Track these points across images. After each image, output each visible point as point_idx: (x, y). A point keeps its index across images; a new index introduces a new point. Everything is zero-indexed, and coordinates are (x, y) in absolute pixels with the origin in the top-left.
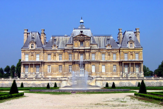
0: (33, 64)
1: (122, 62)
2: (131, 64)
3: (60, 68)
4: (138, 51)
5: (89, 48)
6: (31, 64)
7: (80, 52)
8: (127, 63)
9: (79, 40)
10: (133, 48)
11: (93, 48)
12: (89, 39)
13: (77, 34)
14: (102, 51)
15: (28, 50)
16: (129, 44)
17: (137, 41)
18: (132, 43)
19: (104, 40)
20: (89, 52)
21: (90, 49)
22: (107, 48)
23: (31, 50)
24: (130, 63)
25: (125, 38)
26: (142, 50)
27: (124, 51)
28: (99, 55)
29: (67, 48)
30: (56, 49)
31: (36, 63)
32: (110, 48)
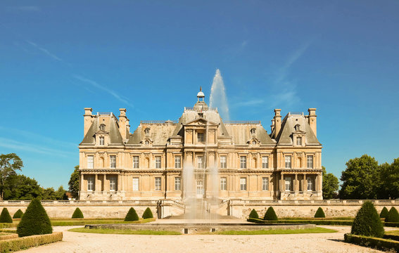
0: (103, 175)
1: (280, 171)
2: (298, 175)
3: (157, 182)
4: (314, 151)
5: (216, 145)
6: (98, 175)
7: (196, 153)
8: (291, 173)
9: (196, 130)
10: (304, 145)
11: (222, 146)
12: (216, 128)
13: (191, 119)
14: (241, 151)
15: (93, 148)
16: (295, 138)
17: (312, 133)
18: (301, 136)
19: (246, 131)
20: (215, 152)
21: (217, 148)
22: (251, 146)
23: (98, 148)
24: (297, 173)
25: (288, 127)
26: (320, 150)
27: (285, 151)
28: (234, 158)
29: (171, 146)
30: (150, 146)
31: (108, 173)
32: (257, 146)
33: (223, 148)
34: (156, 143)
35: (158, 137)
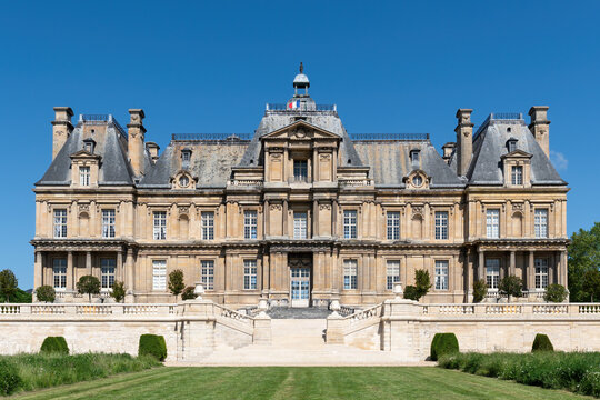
0: (84, 253)
1: (478, 244)
2: (517, 253)
3: (204, 272)
4: (549, 197)
5: (335, 185)
6: (74, 253)
7: (291, 204)
8: (502, 248)
9: (290, 151)
10: (527, 185)
11: (348, 187)
12: (335, 144)
14: (387, 200)
15: (65, 192)
16: (508, 167)
17: (541, 154)
18: (521, 163)
19: (398, 156)
20: (331, 201)
21: (337, 191)
22: (410, 187)
23: (76, 192)
24: (514, 249)
25: (490, 145)
26: (563, 196)
27: (486, 198)
28: (373, 217)
29: (236, 186)
30: (191, 187)
31: (97, 249)
32: (424, 187)
33: (349, 193)
34: (204, 182)
35: (208, 169)
